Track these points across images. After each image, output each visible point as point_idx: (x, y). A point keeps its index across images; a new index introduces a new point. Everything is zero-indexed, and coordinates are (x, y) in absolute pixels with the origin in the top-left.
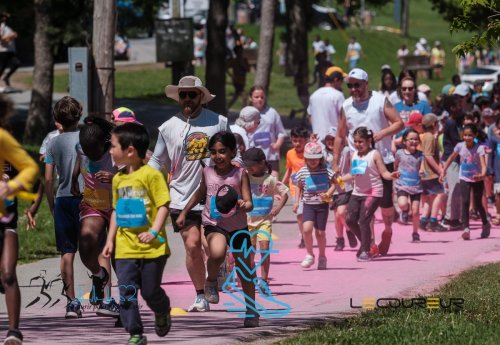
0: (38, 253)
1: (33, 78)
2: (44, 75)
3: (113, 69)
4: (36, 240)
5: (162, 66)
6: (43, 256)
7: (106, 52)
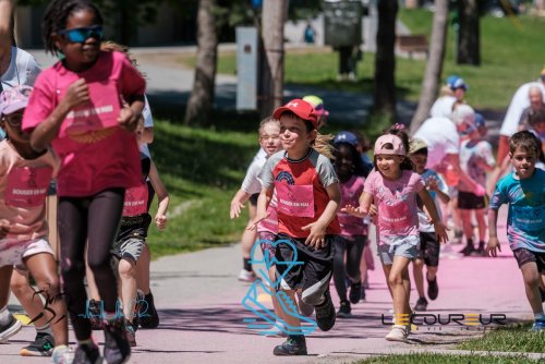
0: (205, 241)
1: (195, 59)
2: (208, 56)
3: (282, 52)
4: (200, 228)
5: (329, 50)
6: (208, 245)
7: (276, 34)
